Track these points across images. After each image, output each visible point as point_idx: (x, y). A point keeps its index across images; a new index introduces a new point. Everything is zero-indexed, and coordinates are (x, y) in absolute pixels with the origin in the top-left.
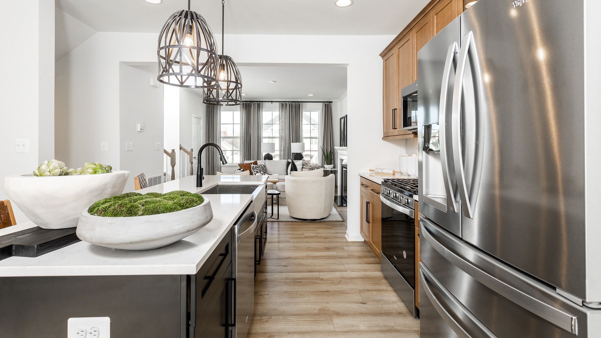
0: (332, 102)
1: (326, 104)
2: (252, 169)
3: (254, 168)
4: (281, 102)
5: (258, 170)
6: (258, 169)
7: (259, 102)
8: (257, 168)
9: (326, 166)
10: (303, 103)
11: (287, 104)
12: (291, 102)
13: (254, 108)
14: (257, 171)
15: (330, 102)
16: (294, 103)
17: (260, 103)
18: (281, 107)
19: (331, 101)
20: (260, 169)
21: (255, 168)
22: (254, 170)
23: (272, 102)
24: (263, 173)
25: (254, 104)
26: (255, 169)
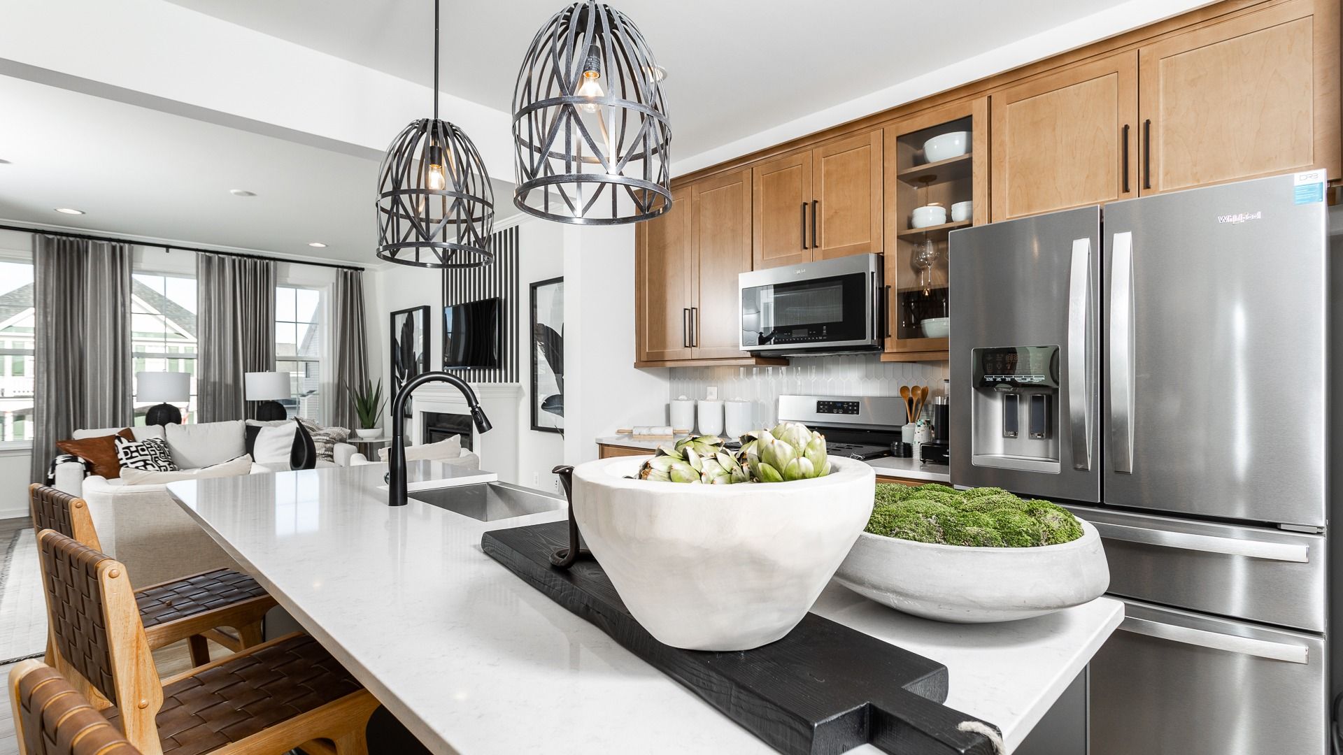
0: (363, 269)
1: (346, 274)
2: (121, 455)
3: (132, 452)
4: (205, 251)
5: (149, 457)
6: (146, 452)
7: (119, 241)
8: (143, 450)
9: (362, 433)
10: (279, 262)
11: (223, 259)
12: (237, 255)
13: (98, 259)
14: (144, 461)
15: (356, 269)
16: (249, 261)
17: (121, 248)
18: (202, 266)
19: (359, 266)
20: (153, 453)
21: (137, 451)
22: (132, 457)
23: (168, 247)
24: (166, 464)
25: (94, 246)
26: (134, 454)
